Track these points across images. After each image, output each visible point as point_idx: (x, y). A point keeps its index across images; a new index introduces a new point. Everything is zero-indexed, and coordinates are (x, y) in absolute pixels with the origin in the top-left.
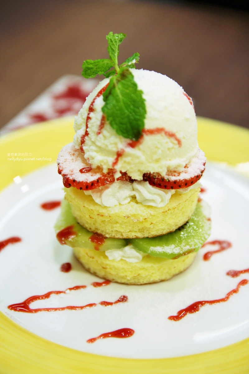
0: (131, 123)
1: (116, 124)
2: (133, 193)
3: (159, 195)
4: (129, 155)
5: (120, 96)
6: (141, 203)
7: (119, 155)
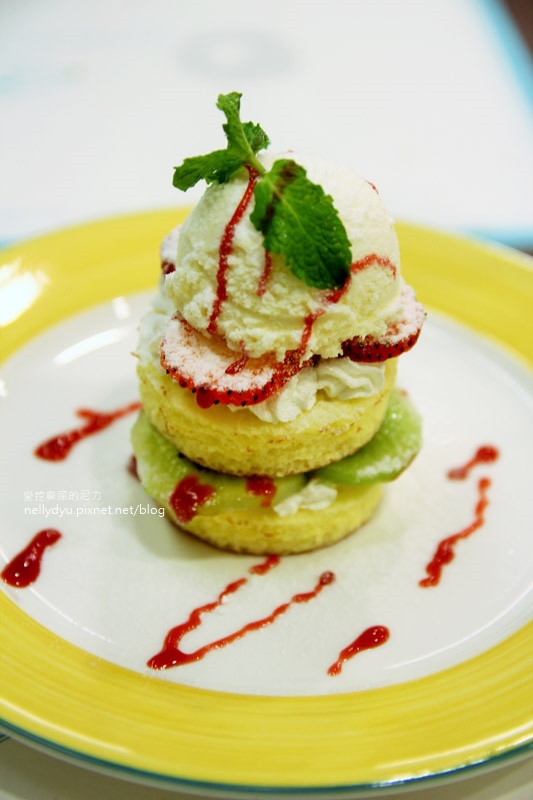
0: (324, 260)
1: (301, 268)
2: (322, 385)
3: (367, 375)
4: (332, 316)
5: (296, 215)
6: (336, 399)
7: (309, 322)
